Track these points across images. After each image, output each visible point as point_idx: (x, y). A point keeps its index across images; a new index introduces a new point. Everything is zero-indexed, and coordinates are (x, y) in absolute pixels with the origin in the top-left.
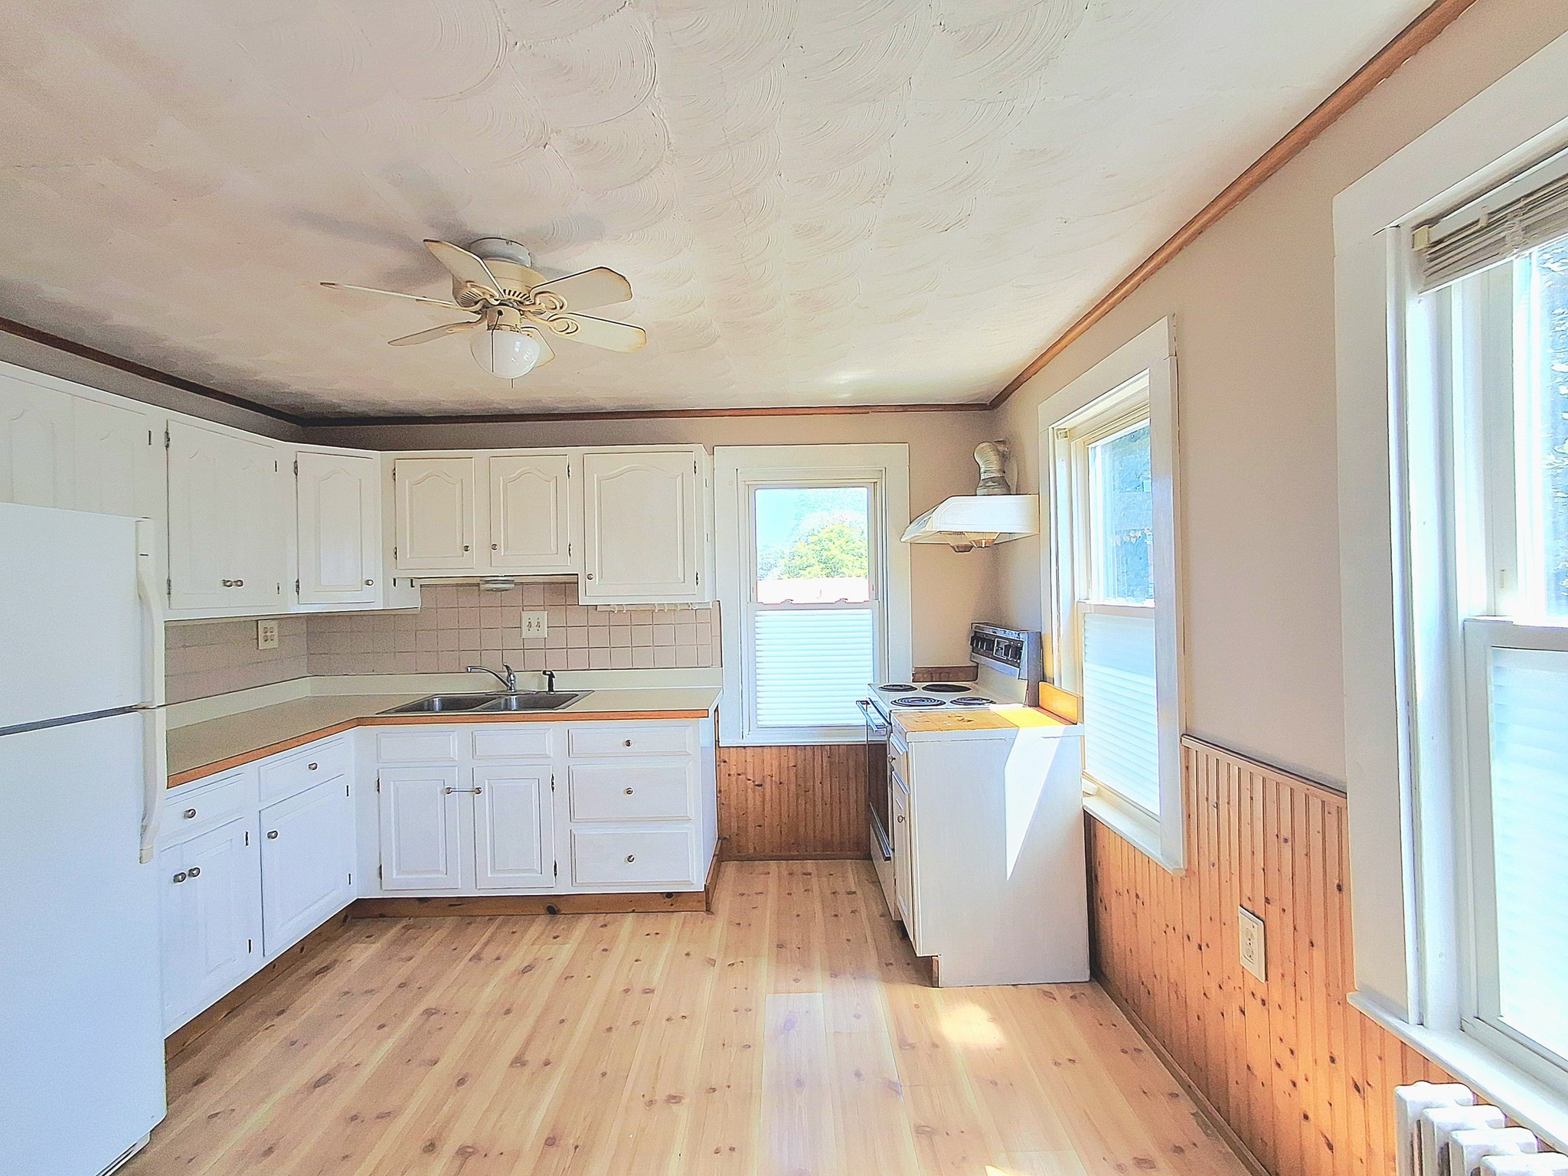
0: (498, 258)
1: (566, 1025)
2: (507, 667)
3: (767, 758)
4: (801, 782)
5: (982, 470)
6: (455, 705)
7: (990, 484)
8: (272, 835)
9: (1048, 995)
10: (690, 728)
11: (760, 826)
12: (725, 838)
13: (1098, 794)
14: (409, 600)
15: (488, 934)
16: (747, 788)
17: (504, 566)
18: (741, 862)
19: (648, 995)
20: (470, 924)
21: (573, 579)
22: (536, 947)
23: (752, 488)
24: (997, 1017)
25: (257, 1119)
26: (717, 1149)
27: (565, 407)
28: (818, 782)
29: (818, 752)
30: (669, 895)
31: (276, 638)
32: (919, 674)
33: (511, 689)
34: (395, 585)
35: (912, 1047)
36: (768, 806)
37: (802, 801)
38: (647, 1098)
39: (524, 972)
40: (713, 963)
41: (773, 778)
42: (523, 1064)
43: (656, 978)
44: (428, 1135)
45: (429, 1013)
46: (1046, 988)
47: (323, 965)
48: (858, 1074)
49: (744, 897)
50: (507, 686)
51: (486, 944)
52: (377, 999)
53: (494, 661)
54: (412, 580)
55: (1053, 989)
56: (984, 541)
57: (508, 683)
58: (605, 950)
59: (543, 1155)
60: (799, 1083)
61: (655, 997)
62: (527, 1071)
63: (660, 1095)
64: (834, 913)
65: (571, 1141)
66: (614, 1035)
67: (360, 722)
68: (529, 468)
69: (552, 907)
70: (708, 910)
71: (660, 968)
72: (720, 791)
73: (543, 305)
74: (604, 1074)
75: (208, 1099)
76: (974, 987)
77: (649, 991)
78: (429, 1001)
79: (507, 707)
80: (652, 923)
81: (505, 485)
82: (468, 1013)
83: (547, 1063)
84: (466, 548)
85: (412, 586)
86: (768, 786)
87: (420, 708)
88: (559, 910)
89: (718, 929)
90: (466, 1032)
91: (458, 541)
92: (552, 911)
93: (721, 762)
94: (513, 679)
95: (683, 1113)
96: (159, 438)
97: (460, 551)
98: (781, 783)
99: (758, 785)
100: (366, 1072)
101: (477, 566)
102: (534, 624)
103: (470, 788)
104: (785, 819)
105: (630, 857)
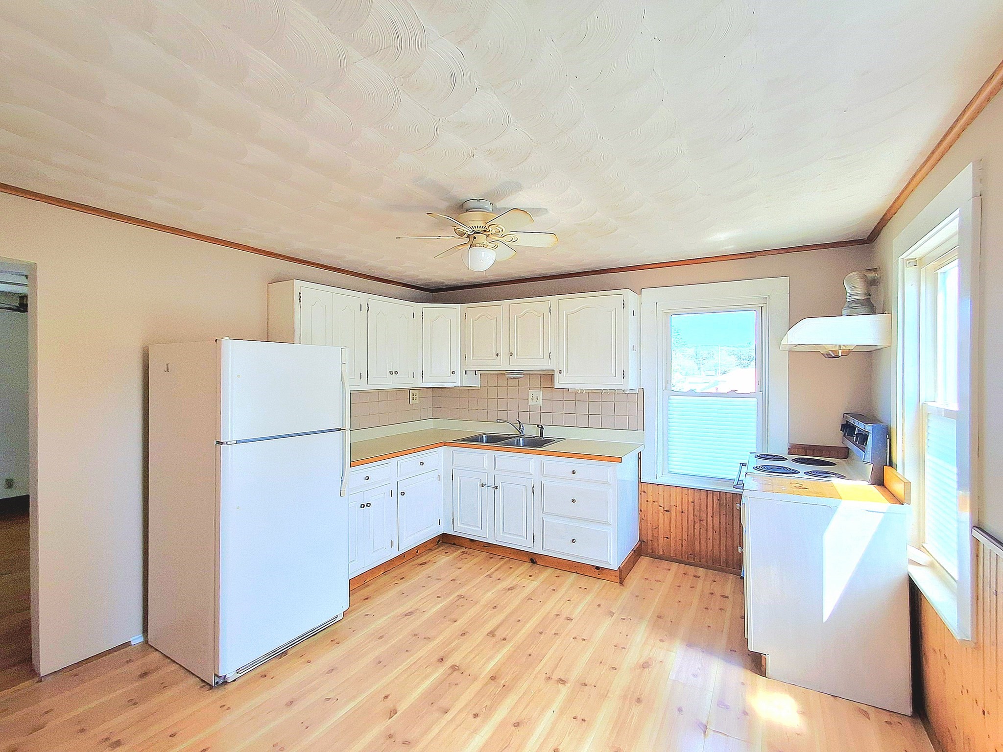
0: (473, 210)
1: (520, 623)
2: (519, 422)
3: (674, 495)
4: (697, 513)
5: (848, 294)
6: (494, 440)
7: (854, 305)
8: (403, 494)
9: (866, 714)
10: (611, 467)
11: (667, 538)
12: (644, 541)
13: (931, 566)
14: (473, 381)
15: (499, 564)
16: (659, 511)
17: (516, 364)
18: (653, 559)
19: (569, 621)
20: (491, 558)
21: (552, 372)
22: (519, 579)
23: (669, 314)
24: (806, 712)
25: (380, 622)
26: (576, 717)
27: (550, 272)
28: (709, 515)
29: (710, 496)
30: (598, 568)
31: (418, 398)
32: (794, 449)
33: (521, 434)
34: (466, 374)
35: (727, 707)
36: (673, 525)
37: (697, 526)
38: (548, 676)
39: (509, 590)
40: (612, 614)
41: (677, 508)
42: (494, 636)
43: (576, 613)
44: (441, 654)
45: (460, 597)
46: (865, 708)
47: (425, 561)
48: (680, 710)
49: (647, 581)
50: (519, 432)
51: (496, 571)
52: (442, 583)
53: (513, 418)
54: (475, 371)
55: (871, 711)
56: (840, 351)
57: (520, 430)
58: (554, 590)
59: (486, 685)
60: (639, 700)
61: (571, 625)
62: (494, 640)
63: (555, 677)
64: (706, 606)
65: (503, 682)
66: (542, 636)
67: (445, 444)
68: (529, 309)
69: (533, 559)
70: (621, 583)
71: (580, 608)
72: (641, 511)
73: (493, 231)
74: (530, 655)
75: (366, 608)
76: (792, 685)
77: (569, 619)
78: (462, 591)
79: (518, 445)
80: (585, 581)
81: (517, 319)
82: (477, 603)
83: (504, 639)
84: (497, 355)
85: (476, 375)
86: (673, 512)
87: (475, 440)
88: (536, 562)
89: (625, 594)
90: (473, 611)
91: (494, 352)
92: (533, 561)
93: (641, 492)
94: (522, 428)
95: (564, 690)
96: (365, 307)
97: (495, 356)
98: (682, 512)
99: (666, 511)
100: (426, 616)
101: (503, 364)
102: (535, 397)
103: (493, 485)
104: (685, 537)
105: (573, 540)
